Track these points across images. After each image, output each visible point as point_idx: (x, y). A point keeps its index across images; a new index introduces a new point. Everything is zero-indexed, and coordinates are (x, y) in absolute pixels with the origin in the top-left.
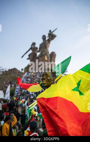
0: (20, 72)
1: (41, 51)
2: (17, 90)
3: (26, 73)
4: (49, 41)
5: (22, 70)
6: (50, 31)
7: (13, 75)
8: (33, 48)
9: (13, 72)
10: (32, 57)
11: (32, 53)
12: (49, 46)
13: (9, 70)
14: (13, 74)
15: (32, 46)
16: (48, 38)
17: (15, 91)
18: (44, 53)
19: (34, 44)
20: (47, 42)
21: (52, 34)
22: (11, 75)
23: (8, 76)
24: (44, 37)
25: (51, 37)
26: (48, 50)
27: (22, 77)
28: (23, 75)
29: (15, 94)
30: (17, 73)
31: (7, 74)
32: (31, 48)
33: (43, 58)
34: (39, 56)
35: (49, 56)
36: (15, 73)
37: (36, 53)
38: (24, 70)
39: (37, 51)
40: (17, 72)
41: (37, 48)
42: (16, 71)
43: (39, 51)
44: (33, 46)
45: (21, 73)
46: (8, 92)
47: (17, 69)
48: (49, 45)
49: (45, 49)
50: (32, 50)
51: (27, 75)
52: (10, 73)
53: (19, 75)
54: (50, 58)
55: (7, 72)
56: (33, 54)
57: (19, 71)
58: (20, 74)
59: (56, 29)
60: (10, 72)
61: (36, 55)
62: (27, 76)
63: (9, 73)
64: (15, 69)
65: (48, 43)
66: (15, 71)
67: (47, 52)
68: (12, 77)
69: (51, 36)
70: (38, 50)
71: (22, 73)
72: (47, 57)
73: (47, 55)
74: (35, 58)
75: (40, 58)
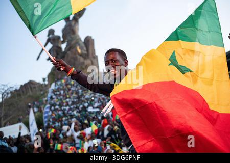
0: (42, 85)
1: (67, 40)
2: (46, 115)
3: (53, 84)
4: (76, 20)
5: (44, 80)
7: (30, 93)
8: (52, 38)
9: (30, 89)
11: (52, 47)
12: (78, 29)
13: (22, 86)
14: (30, 91)
17: (44, 118)
18: (73, 42)
20: (73, 23)
22: (28, 94)
23: (23, 97)
26: (78, 36)
27: (47, 92)
28: (48, 88)
29: (44, 122)
30: (37, 89)
31: (19, 95)
32: (48, 41)
34: (65, 49)
35: (83, 45)
36: (33, 89)
37: (59, 46)
38: (47, 79)
39: (60, 43)
40: (36, 86)
41: (59, 38)
42: (34, 86)
43: (63, 42)
44: (51, 36)
45: (43, 86)
46: (33, 122)
47: (35, 82)
48: (77, 27)
49: (72, 36)
50: (51, 43)
51: (55, 86)
52: (25, 92)
53: (41, 90)
54: (85, 49)
55: (19, 90)
57: (39, 83)
58: (43, 88)
60: (24, 89)
61: (60, 48)
62: (56, 88)
63: (23, 92)
64: (31, 83)
65: (75, 24)
66: (32, 86)
68: (30, 96)
70: (62, 39)
71: (46, 85)
72: (80, 48)
73: (79, 45)
74: (60, 54)
75: (69, 52)
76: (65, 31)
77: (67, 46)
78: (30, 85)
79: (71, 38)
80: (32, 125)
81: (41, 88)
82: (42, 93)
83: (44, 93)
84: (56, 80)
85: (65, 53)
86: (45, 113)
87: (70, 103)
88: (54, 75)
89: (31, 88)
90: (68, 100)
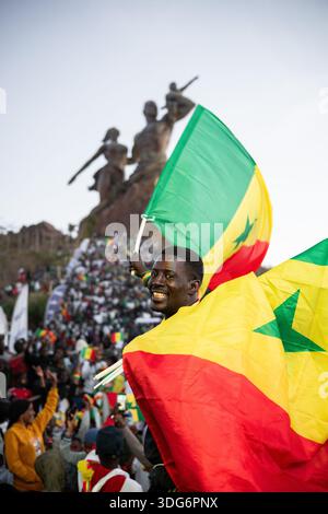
0: (64, 237)
1: (139, 160)
2: (54, 303)
3: (86, 242)
4: (168, 122)
5: (71, 228)
6: (173, 87)
7: (36, 248)
8: (111, 147)
9: (38, 238)
10: (108, 181)
11: (107, 166)
12: (168, 142)
13: (24, 229)
14: (37, 244)
15: (105, 140)
16: (165, 111)
17: (48, 306)
18: (151, 167)
19: (113, 134)
20: (161, 128)
21: (181, 97)
22: (32, 248)
23: (20, 251)
24: (150, 110)
25: (175, 109)
27: (70, 255)
28: (73, 248)
29: (46, 317)
30: (52, 242)
31: (15, 245)
32: (102, 150)
33: (146, 183)
34: (131, 176)
36: (44, 240)
37: (121, 166)
38: (77, 229)
39: (125, 161)
40: (52, 236)
41: (125, 150)
42: (48, 234)
43: (130, 161)
44: (109, 142)
45: (67, 239)
46: (21, 314)
47: (52, 227)
49: (153, 154)
50: (107, 157)
51: (89, 247)
52: (27, 241)
53: (60, 248)
55: (16, 235)
56: (110, 169)
57: (59, 232)
58: (64, 244)
59: (196, 78)
60: (27, 236)
61: (121, 173)
62: (91, 251)
63: (23, 241)
64: (43, 226)
65: (165, 130)
66: (44, 233)
67: (160, 164)
68: (33, 253)
69: (175, 104)
71: (71, 240)
74: (118, 184)
75: (136, 185)
76: (141, 139)
77: (136, 172)
78: (41, 231)
79: (150, 157)
80: (18, 317)
81: (61, 244)
82: (60, 253)
83: (63, 256)
84: (95, 234)
85: (128, 184)
86: (53, 299)
87: (109, 292)
88: (94, 223)
89: (41, 237)
90: (106, 283)
